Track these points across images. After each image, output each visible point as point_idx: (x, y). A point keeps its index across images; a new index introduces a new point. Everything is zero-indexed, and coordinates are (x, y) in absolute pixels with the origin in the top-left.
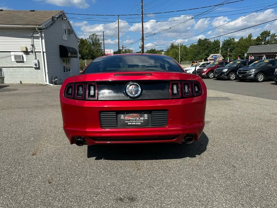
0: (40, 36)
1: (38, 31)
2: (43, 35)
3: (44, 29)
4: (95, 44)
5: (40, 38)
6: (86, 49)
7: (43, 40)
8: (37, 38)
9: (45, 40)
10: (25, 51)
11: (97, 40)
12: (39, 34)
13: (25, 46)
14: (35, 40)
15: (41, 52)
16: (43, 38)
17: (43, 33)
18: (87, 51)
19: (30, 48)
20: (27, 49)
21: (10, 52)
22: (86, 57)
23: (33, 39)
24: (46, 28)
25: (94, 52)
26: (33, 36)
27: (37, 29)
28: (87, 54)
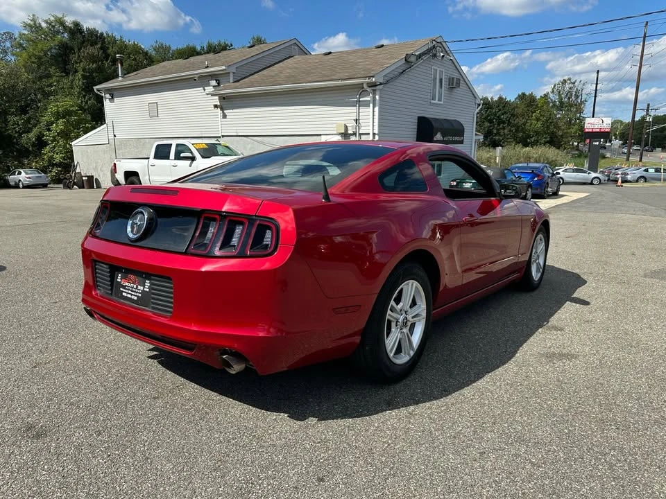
0: (372, 101)
1: (369, 89)
2: (377, 97)
3: (381, 84)
4: (566, 107)
5: (371, 105)
6: (538, 120)
7: (377, 109)
8: (366, 104)
9: (380, 108)
10: (342, 133)
11: (574, 93)
12: (371, 95)
13: (343, 122)
14: (362, 109)
15: (369, 134)
16: (377, 102)
17: (378, 92)
18: (539, 124)
19: (353, 126)
20: (346, 127)
21: (320, 135)
22: (533, 139)
23: (359, 106)
24: (388, 82)
25: (559, 128)
26: (359, 101)
27: (365, 86)
28: (537, 133)
